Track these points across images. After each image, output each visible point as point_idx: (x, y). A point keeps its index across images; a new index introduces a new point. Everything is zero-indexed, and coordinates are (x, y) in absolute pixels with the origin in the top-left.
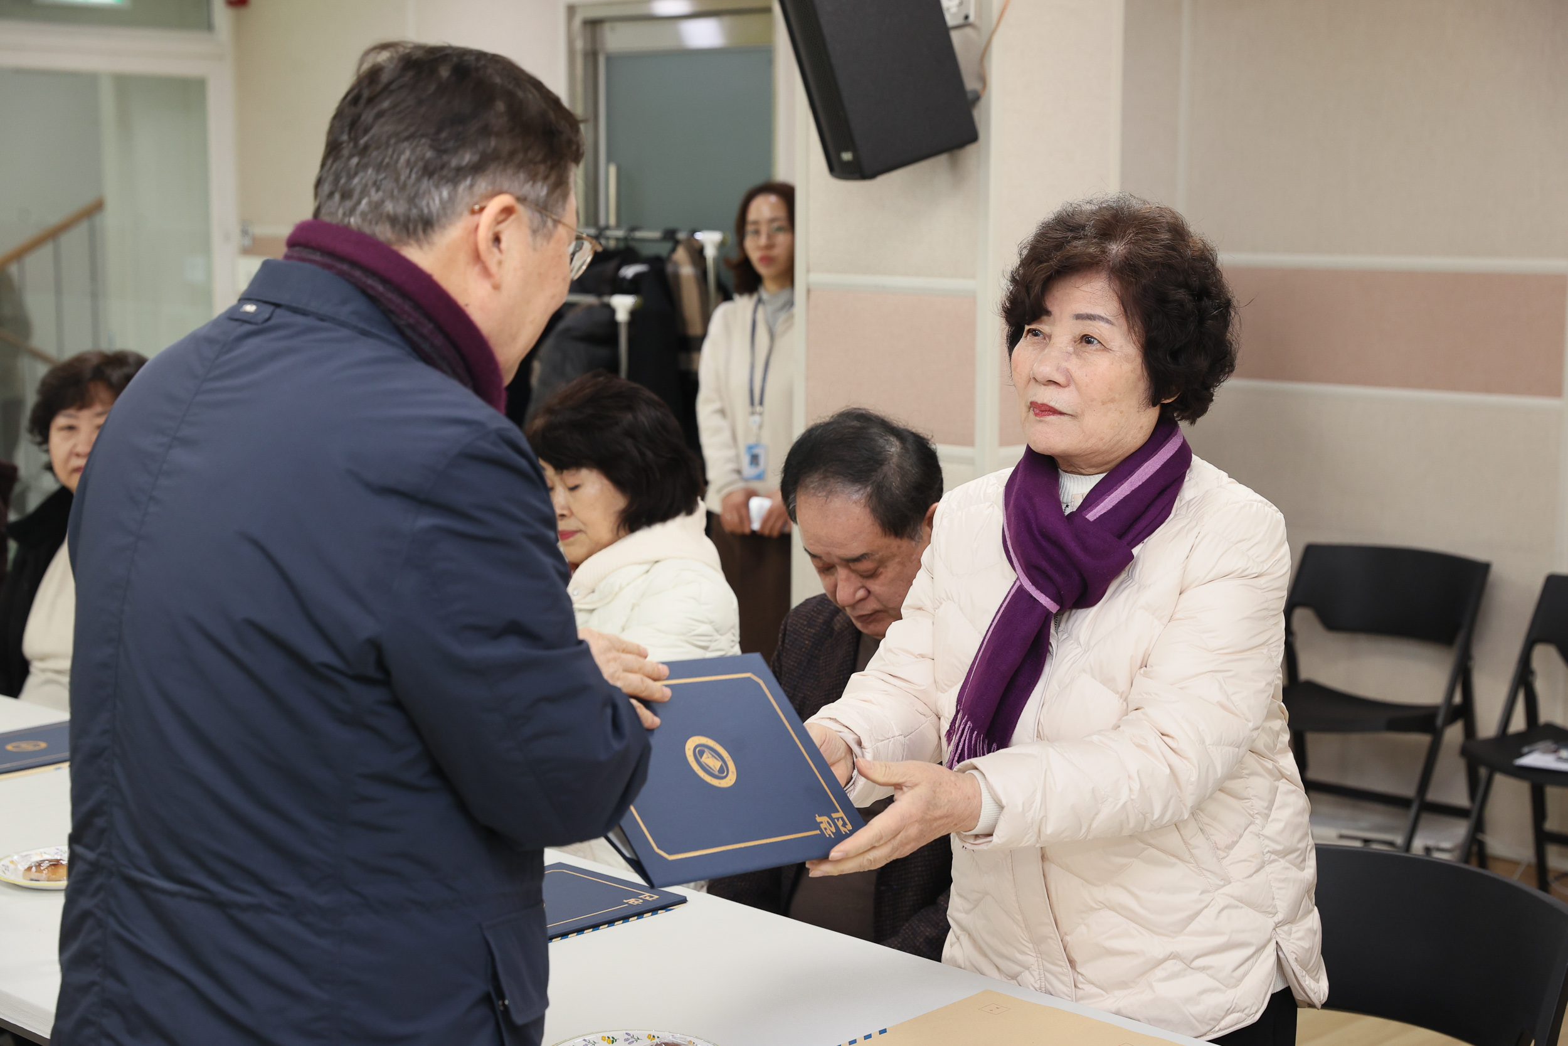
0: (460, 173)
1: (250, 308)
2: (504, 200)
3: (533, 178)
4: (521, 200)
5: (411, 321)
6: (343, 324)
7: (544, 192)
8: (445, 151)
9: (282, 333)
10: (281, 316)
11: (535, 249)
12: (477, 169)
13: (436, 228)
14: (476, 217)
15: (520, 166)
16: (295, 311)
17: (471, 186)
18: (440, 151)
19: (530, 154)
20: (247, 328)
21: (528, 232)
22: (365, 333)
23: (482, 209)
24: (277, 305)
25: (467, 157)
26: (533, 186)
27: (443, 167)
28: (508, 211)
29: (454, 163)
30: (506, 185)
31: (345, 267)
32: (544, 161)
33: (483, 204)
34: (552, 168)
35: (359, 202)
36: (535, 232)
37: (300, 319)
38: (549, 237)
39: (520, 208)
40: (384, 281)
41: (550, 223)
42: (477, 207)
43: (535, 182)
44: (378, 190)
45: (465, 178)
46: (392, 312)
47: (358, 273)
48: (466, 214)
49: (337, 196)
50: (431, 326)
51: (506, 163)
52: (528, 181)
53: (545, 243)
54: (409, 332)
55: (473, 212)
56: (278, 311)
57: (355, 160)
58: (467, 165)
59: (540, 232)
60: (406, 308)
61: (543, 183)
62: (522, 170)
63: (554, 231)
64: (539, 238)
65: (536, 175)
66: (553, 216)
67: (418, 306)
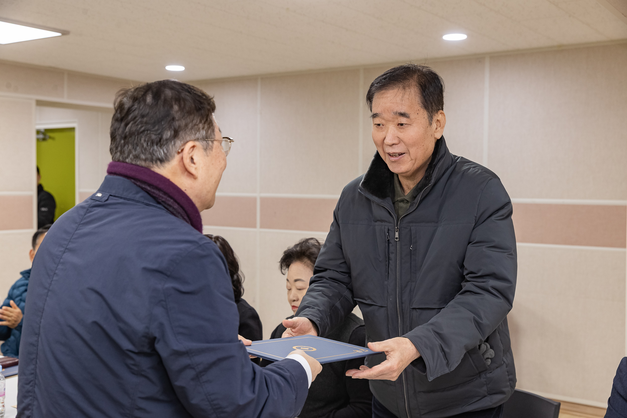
0: (168, 141)
1: (99, 195)
2: (190, 144)
4: (197, 141)
6: (138, 202)
7: (204, 133)
11: (207, 156)
12: (174, 137)
14: (180, 155)
17: (174, 144)
19: (194, 122)
20: (98, 203)
21: (203, 150)
22: (147, 205)
23: (182, 150)
25: (169, 133)
26: (199, 133)
27: (160, 140)
28: (193, 147)
29: (164, 137)
30: (189, 138)
32: (201, 122)
33: (182, 148)
34: (205, 123)
36: (205, 149)
38: (212, 148)
39: (197, 144)
41: (210, 143)
42: (180, 151)
43: (199, 131)
45: (171, 142)
48: (176, 154)
50: (172, 200)
52: (197, 132)
53: (211, 152)
55: (179, 153)
57: (122, 142)
59: (208, 148)
60: (161, 195)
61: (203, 131)
62: (193, 130)
63: (213, 145)
64: (208, 151)
65: (199, 129)
66: (210, 140)
67: (165, 193)
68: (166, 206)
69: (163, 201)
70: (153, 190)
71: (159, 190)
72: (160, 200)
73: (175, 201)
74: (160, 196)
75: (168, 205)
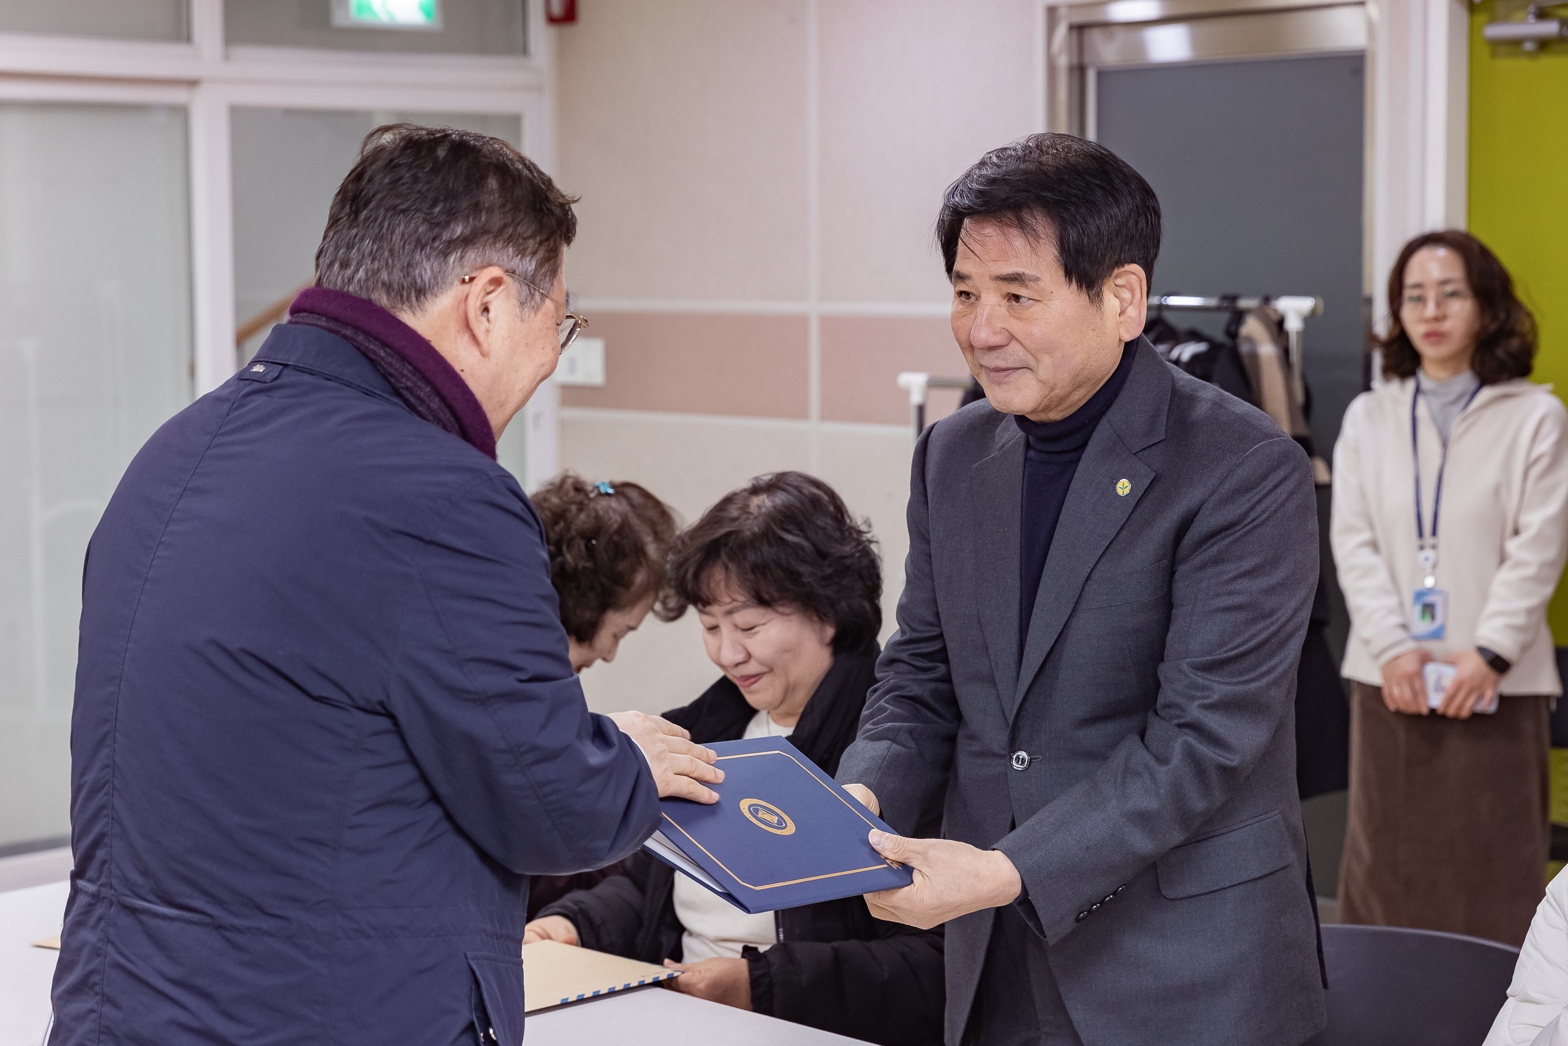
0: (452, 245)
1: (259, 369)
2: (495, 272)
3: (521, 252)
4: (511, 272)
5: (409, 384)
6: (348, 384)
7: (531, 266)
8: (437, 225)
9: (291, 391)
10: (289, 377)
11: (522, 320)
12: (466, 242)
13: (429, 296)
14: (466, 287)
15: (509, 240)
16: (302, 370)
17: (461, 258)
18: (434, 225)
19: (520, 229)
20: (256, 386)
21: (516, 303)
22: (368, 393)
23: (472, 279)
24: (286, 366)
25: (458, 230)
26: (521, 259)
27: (434, 240)
28: (497, 282)
29: (446, 236)
30: (495, 257)
31: (349, 332)
32: (533, 236)
33: (473, 275)
34: (541, 244)
35: (357, 271)
36: (522, 304)
37: (307, 378)
38: (537, 309)
39: (507, 279)
40: (385, 345)
41: (537, 297)
42: (467, 278)
43: (523, 256)
44: (374, 260)
45: (455, 249)
46: (391, 375)
47: (361, 338)
48: (457, 283)
49: (336, 266)
50: (428, 389)
51: (496, 237)
52: (517, 256)
53: (533, 315)
54: (406, 393)
55: (463, 282)
56: (286, 371)
58: (458, 237)
59: (528, 304)
60: (405, 372)
61: (532, 258)
62: (511, 244)
63: (541, 304)
64: (526, 309)
65: (525, 249)
66: (541, 291)
67: (416, 370)
68: (412, 400)
69: (407, 388)
70: (389, 360)
71: (403, 358)
72: (401, 383)
73: (438, 392)
74: (404, 375)
75: (418, 398)
